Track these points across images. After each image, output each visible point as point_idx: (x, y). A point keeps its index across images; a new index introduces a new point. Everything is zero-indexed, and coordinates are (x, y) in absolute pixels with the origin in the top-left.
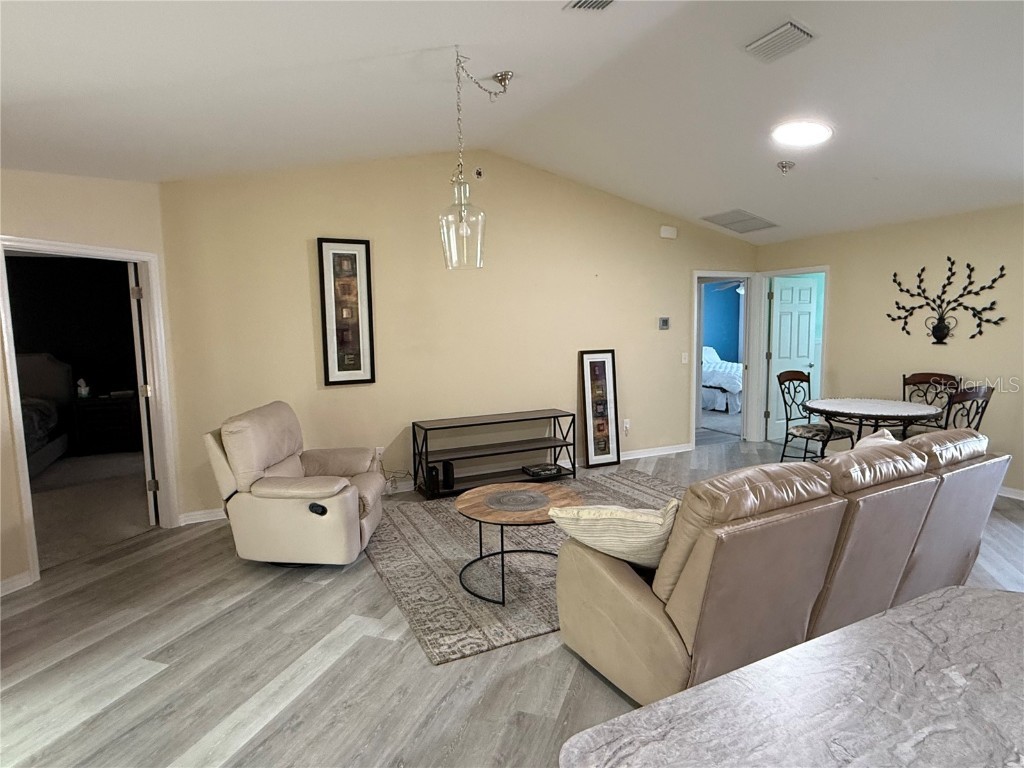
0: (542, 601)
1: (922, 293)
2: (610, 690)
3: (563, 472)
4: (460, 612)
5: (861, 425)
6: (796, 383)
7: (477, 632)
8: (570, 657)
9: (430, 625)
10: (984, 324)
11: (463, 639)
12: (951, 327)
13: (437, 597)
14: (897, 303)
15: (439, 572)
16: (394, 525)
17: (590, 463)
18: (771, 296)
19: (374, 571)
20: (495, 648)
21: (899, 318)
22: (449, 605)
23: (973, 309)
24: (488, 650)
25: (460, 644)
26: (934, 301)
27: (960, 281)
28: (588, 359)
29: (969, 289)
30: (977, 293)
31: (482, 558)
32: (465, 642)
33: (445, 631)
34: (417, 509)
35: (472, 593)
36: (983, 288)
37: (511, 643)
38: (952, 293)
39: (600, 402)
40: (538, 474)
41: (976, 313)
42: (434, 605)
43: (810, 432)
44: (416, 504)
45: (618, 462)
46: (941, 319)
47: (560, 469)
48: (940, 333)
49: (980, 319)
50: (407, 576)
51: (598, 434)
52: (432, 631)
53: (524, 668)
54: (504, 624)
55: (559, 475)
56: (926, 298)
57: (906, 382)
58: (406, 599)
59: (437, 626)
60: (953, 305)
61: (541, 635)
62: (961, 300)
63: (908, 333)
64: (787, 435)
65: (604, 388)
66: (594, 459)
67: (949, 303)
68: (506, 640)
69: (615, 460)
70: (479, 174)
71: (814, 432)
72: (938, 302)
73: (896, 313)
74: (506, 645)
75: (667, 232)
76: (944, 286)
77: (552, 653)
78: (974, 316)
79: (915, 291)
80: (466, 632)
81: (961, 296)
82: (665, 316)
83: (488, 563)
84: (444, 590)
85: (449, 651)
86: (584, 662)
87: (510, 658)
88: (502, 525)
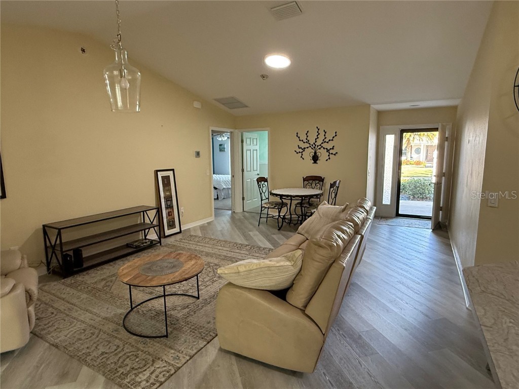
0: (189, 326)
1: (308, 142)
2: (261, 368)
3: (154, 242)
4: (140, 352)
5: (291, 200)
6: (263, 182)
7: (161, 363)
8: (228, 356)
9: (121, 370)
10: (330, 155)
11: (154, 371)
12: (319, 156)
13: (115, 347)
14: (298, 146)
15: (105, 328)
16: (45, 303)
17: (166, 235)
18: (242, 141)
19: (47, 344)
20: (180, 368)
21: (300, 152)
22: (128, 350)
23: (327, 149)
24: (175, 373)
25: (153, 376)
26: (312, 145)
27: (321, 137)
28: (160, 174)
29: (325, 140)
30: (328, 142)
31: (132, 309)
32: (157, 373)
33: (137, 371)
34: (58, 287)
35: (140, 336)
36: (330, 140)
37: (188, 361)
38: (319, 142)
39: (169, 199)
40: (139, 246)
41: (328, 151)
42: (116, 354)
43: (272, 205)
44: (55, 283)
45: (180, 232)
46: (315, 153)
47: (152, 241)
48: (315, 159)
49: (329, 153)
50: (80, 339)
51: (169, 217)
52: (127, 375)
53: (206, 375)
54: (176, 350)
55: (152, 245)
56: (310, 144)
57: (304, 180)
58: (90, 358)
59: (128, 369)
60: (319, 147)
61: (202, 348)
62: (322, 145)
63: (303, 159)
64: (262, 207)
65: (170, 190)
66: (168, 232)
67: (318, 146)
68: (184, 361)
69: (179, 231)
70: (83, 51)
71: (275, 205)
72: (314, 146)
73: (298, 150)
74: (185, 363)
75: (197, 105)
76: (316, 139)
77: (216, 357)
78: (327, 151)
79: (305, 141)
80: (152, 365)
81: (322, 143)
82: (198, 150)
83: (138, 312)
84: (117, 340)
85: (148, 384)
86: (238, 356)
87: (193, 371)
88: (164, 286)
